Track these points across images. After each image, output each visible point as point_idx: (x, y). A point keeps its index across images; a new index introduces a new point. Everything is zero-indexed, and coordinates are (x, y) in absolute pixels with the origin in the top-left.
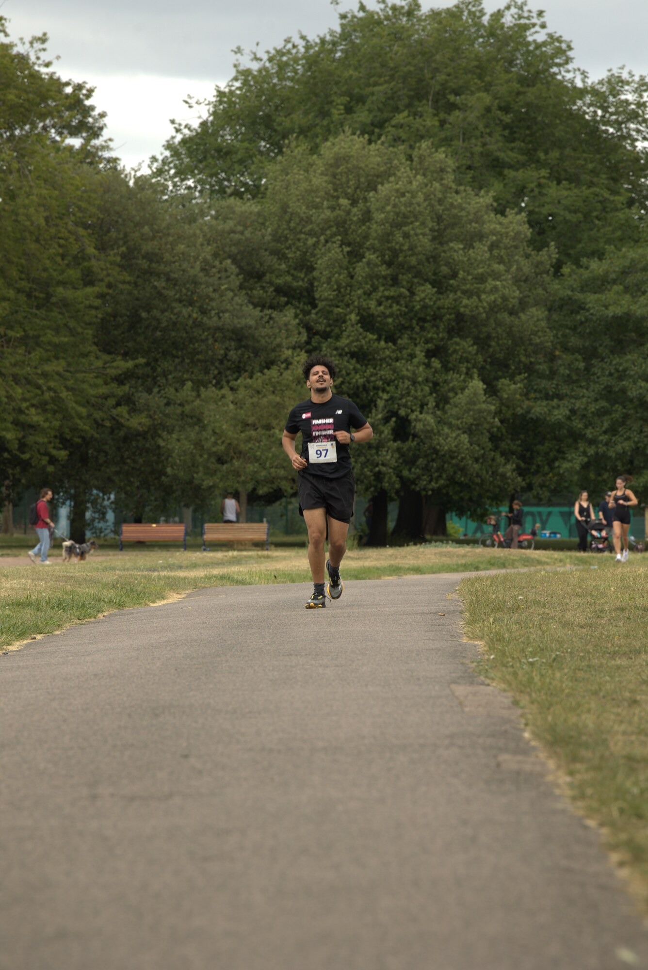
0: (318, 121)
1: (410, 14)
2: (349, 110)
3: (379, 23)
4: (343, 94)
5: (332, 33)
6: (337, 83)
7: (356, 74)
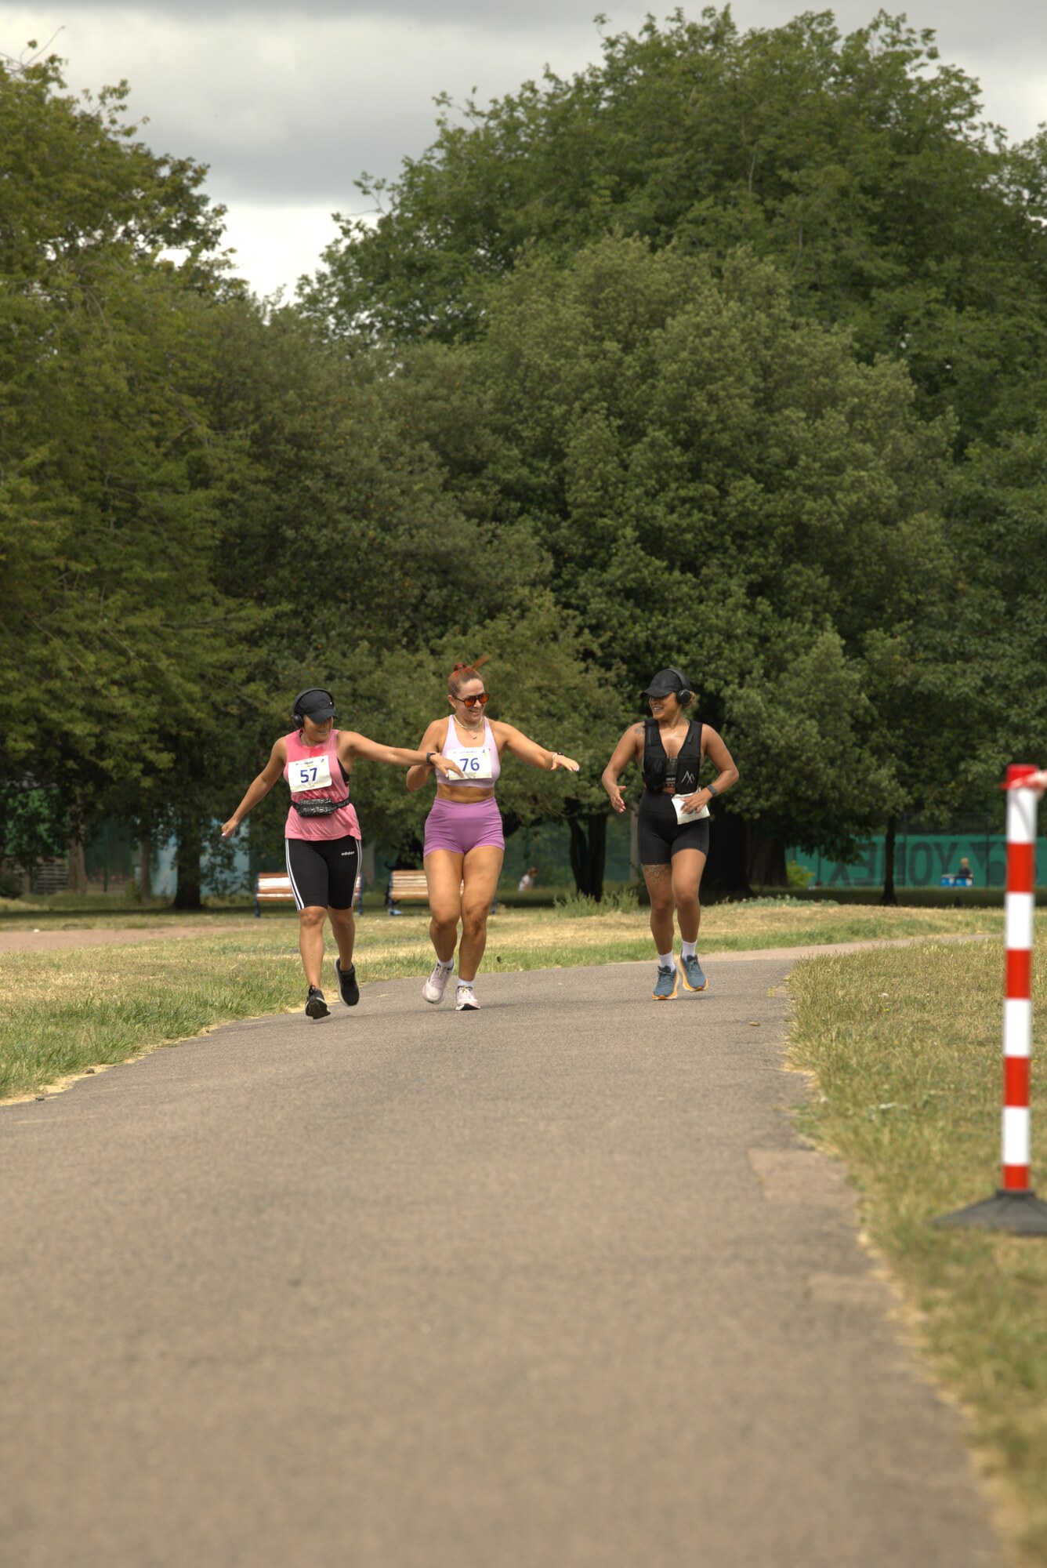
0: (568, 215)
1: (717, 39)
2: (619, 196)
3: (668, 54)
4: (609, 171)
5: (593, 70)
6: (598, 154)
7: (629, 139)
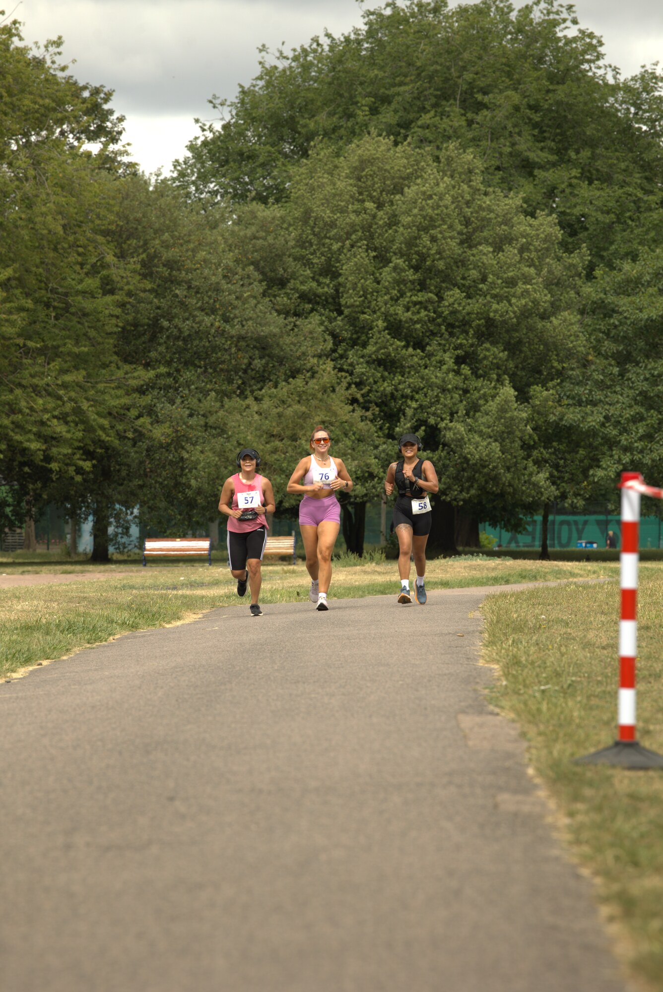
0: (343, 122)
1: (436, 10)
2: (374, 111)
3: (406, 20)
4: (368, 95)
5: (356, 31)
6: (361, 84)
7: (381, 74)
